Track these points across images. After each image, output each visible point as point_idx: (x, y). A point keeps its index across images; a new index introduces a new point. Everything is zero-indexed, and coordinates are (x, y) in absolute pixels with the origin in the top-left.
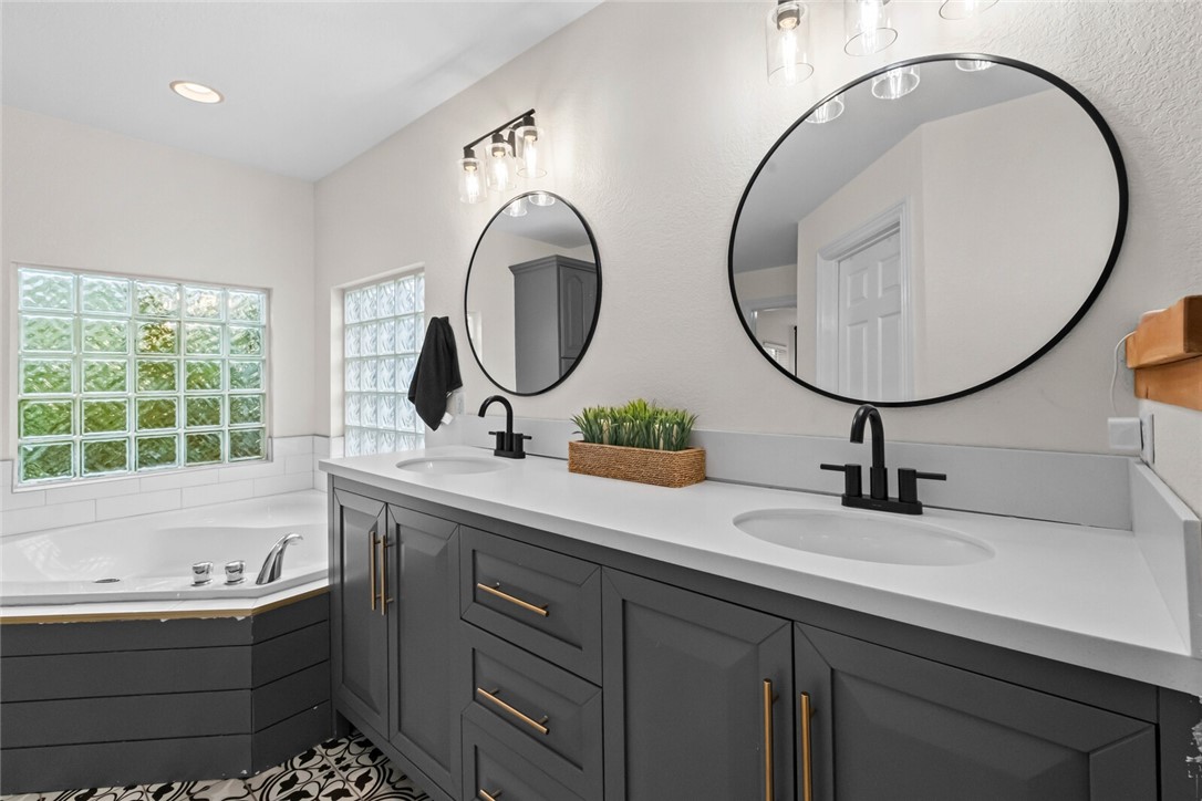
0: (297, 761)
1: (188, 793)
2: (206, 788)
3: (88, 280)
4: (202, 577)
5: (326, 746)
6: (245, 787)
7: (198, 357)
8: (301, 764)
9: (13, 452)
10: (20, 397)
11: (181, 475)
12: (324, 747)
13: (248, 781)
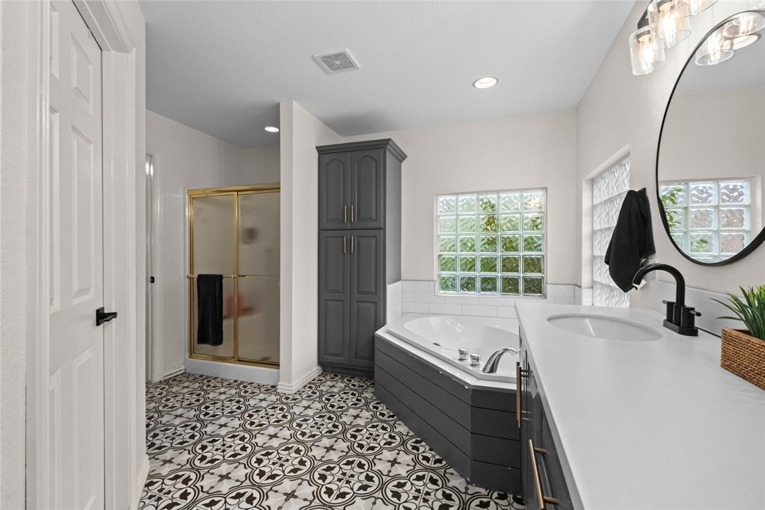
0: (495, 495)
1: (445, 471)
2: (452, 474)
3: (461, 198)
4: (463, 357)
5: (515, 499)
6: (465, 488)
7: (510, 234)
8: (496, 498)
9: (435, 277)
10: (439, 254)
11: (496, 298)
12: (513, 498)
13: (469, 486)
